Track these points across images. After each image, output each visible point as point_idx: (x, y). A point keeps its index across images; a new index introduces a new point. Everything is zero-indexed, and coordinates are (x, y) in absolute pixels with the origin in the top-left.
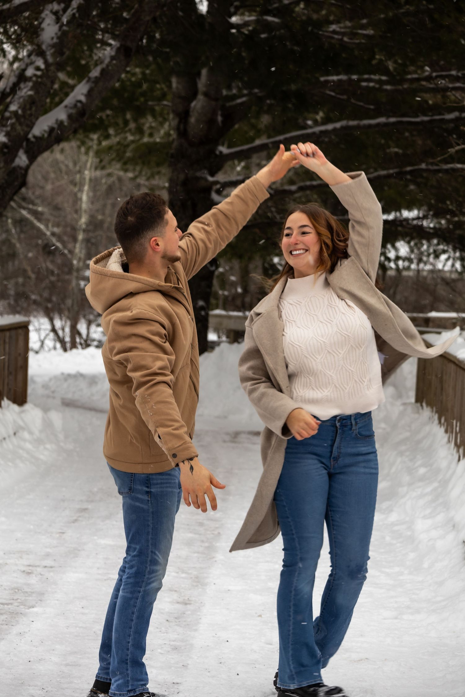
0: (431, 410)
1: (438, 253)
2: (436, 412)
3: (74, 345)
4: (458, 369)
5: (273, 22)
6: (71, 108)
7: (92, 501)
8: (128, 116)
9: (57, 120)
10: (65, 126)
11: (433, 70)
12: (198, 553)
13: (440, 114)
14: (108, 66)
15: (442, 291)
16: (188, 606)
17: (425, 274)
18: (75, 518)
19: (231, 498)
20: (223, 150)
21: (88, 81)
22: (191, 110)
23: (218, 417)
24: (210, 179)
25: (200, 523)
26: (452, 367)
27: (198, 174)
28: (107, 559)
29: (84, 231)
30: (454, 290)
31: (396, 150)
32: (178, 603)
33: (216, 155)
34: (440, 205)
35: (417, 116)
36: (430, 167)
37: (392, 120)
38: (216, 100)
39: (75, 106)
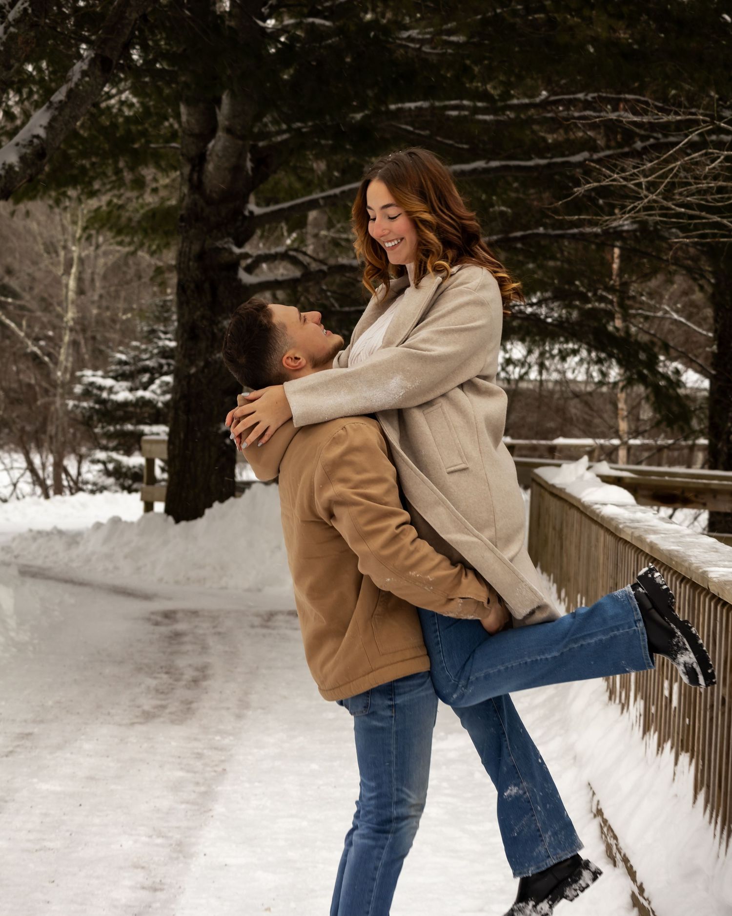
0: (548, 578)
1: (564, 354)
2: (554, 582)
3: (59, 490)
4: (583, 518)
5: (323, 25)
6: (24, 146)
7: (42, 722)
8: (121, 164)
9: (4, 164)
10: (15, 172)
11: (552, 93)
12: (187, 802)
13: (563, 155)
14: (77, 85)
15: (575, 409)
16: (158, 893)
17: (550, 385)
18: (10, 749)
19: (250, 713)
20: (253, 207)
21: (48, 108)
22: (208, 153)
23: (249, 590)
24: (237, 250)
25: (198, 754)
26: (576, 515)
27: (219, 244)
28: (46, 815)
29: (71, 330)
30: (591, 409)
31: (503, 208)
32: (143, 888)
33: (245, 217)
34: (567, 287)
35: (530, 159)
36: (551, 232)
37: (494, 164)
38: (242, 138)
39: (31, 142)
